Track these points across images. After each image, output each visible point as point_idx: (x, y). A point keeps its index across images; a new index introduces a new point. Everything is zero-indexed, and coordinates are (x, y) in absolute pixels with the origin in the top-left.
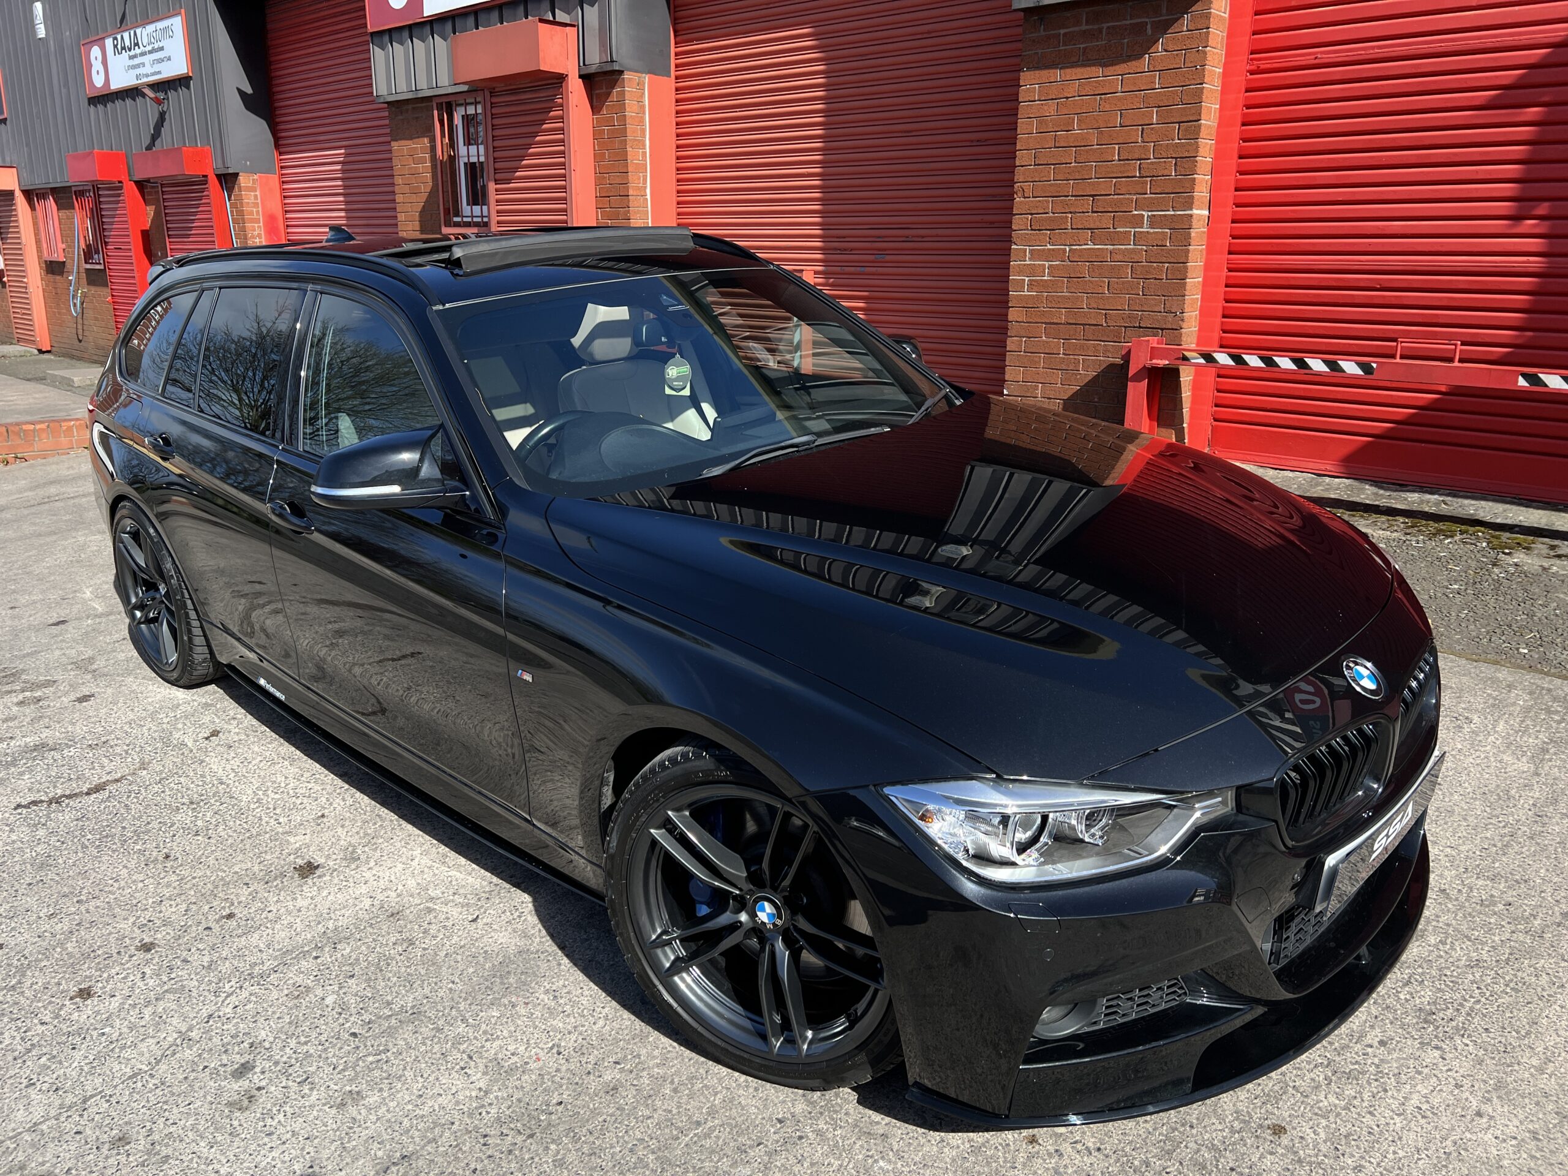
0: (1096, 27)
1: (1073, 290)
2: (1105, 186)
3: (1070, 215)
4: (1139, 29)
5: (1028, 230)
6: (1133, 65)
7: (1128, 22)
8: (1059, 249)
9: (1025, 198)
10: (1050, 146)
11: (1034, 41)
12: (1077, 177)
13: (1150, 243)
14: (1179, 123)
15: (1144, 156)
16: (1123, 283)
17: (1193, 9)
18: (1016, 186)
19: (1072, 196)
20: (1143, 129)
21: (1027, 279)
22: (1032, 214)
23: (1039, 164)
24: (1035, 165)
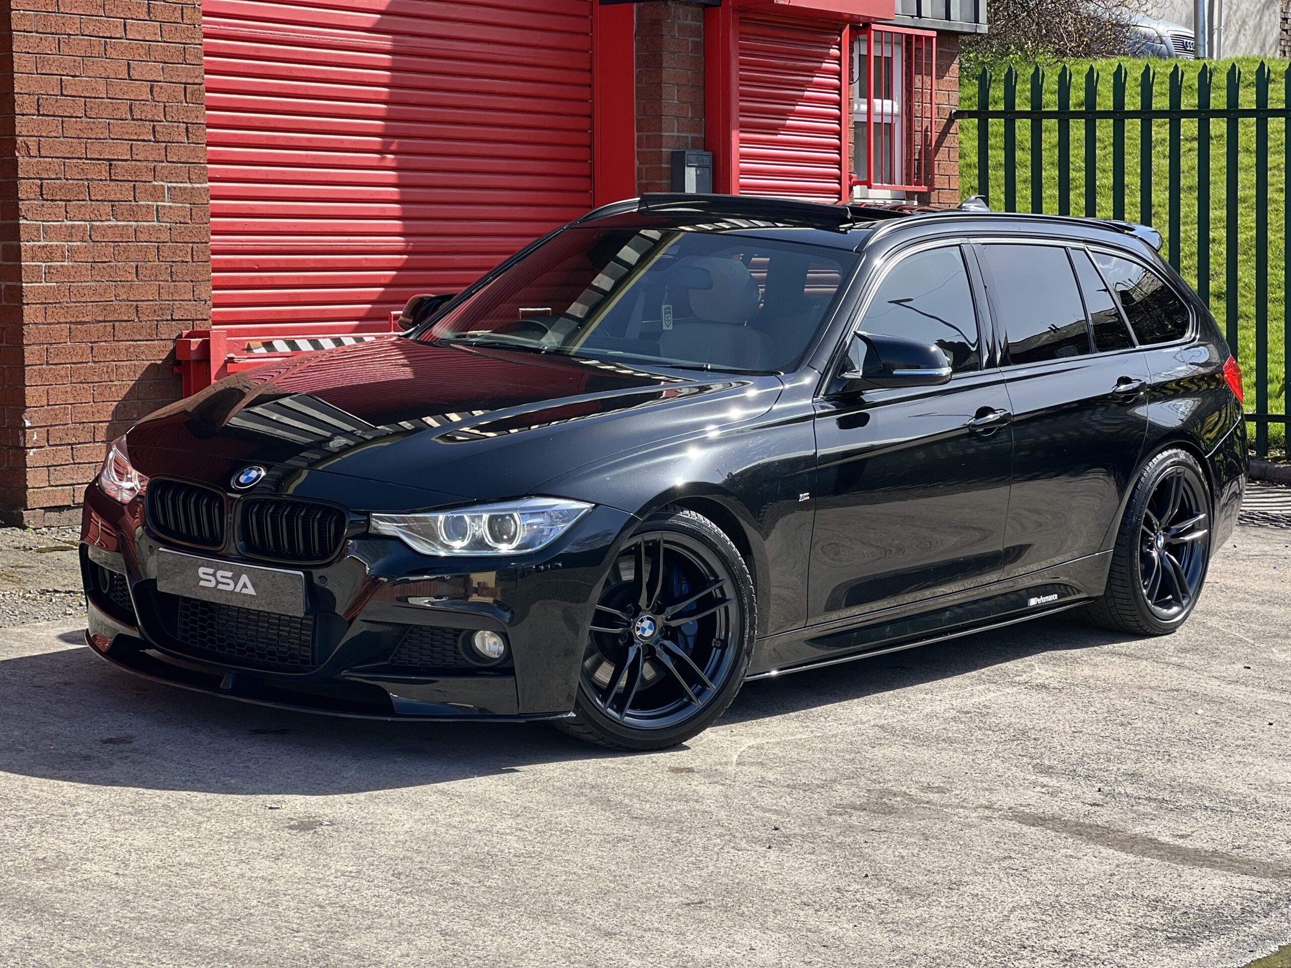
1: (99, 278)
2: (122, 151)
3: (86, 183)
5: (38, 199)
8: (79, 226)
9: (31, 157)
10: (54, 92)
12: (90, 136)
13: (173, 220)
15: (156, 118)
18: (18, 141)
19: (87, 159)
20: (152, 87)
21: (44, 264)
22: (41, 179)
23: (44, 115)
24: (39, 115)
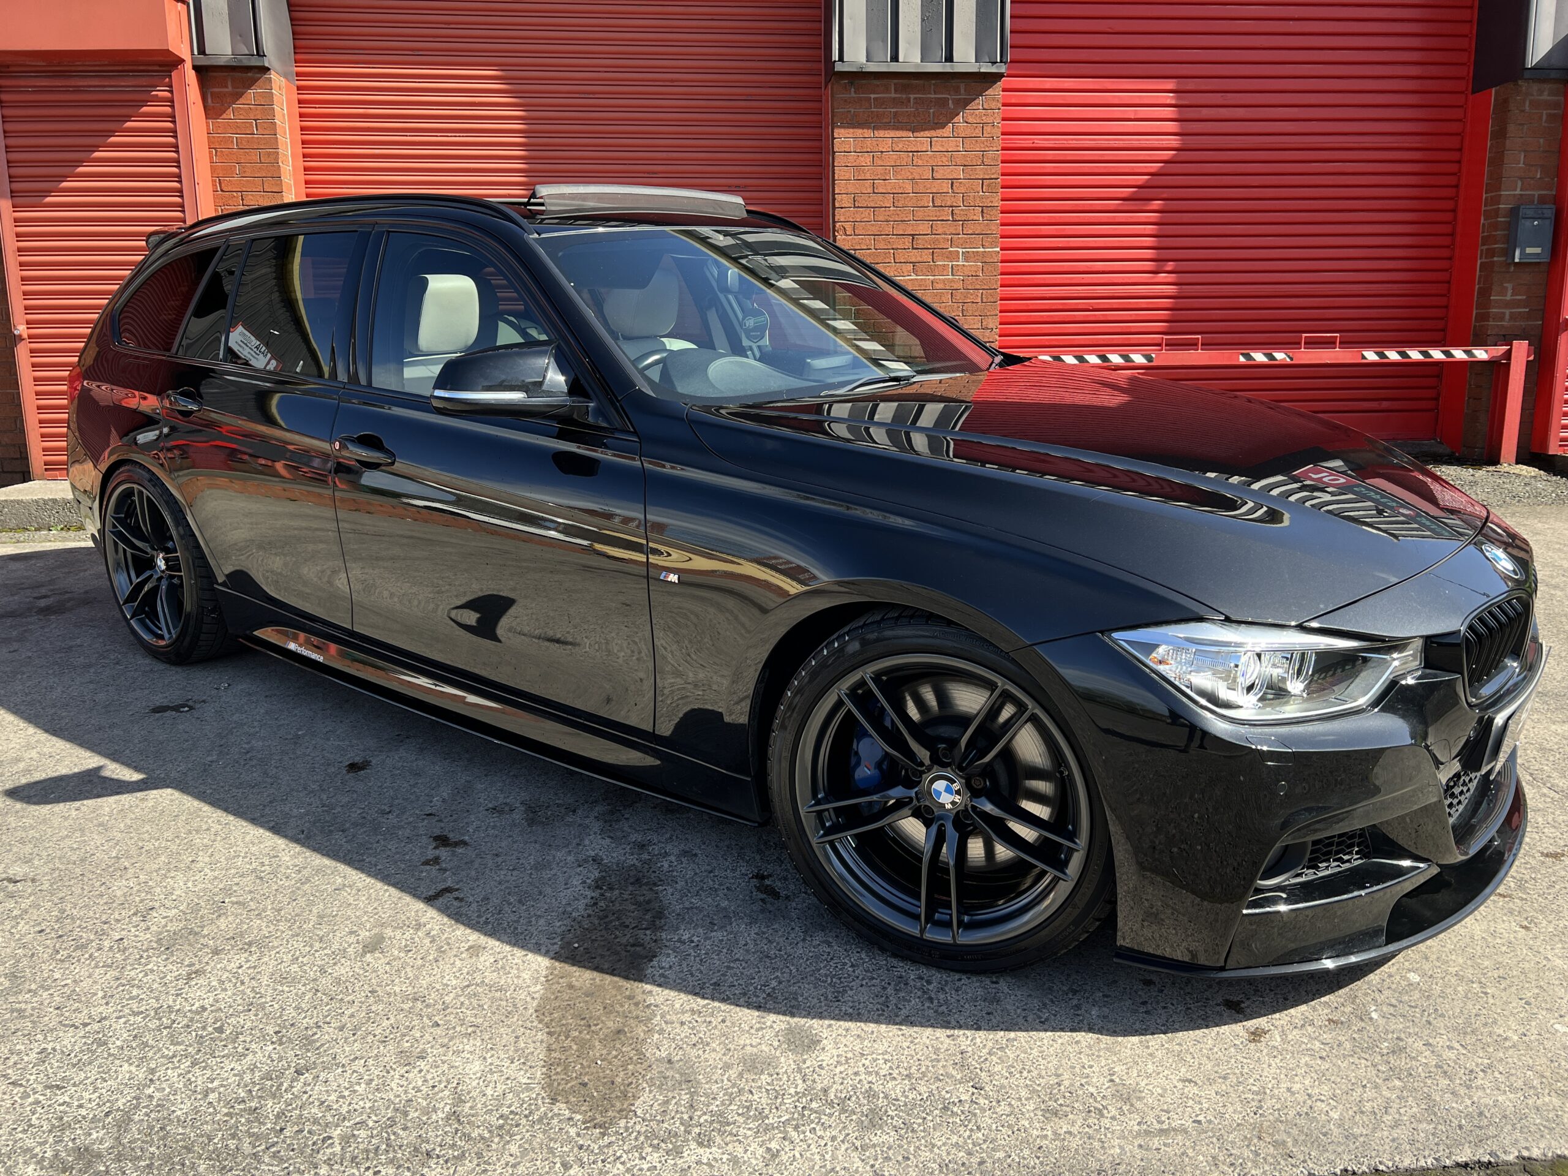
0: (904, 96)
2: (923, 227)
3: (891, 251)
4: (943, 103)
6: (939, 132)
7: (933, 96)
9: (846, 235)
10: (869, 191)
11: (846, 101)
13: (966, 273)
14: (983, 179)
15: (955, 204)
16: (945, 307)
17: (987, 93)
18: (838, 225)
19: (892, 234)
20: (952, 183)
23: (858, 207)
24: (855, 207)
